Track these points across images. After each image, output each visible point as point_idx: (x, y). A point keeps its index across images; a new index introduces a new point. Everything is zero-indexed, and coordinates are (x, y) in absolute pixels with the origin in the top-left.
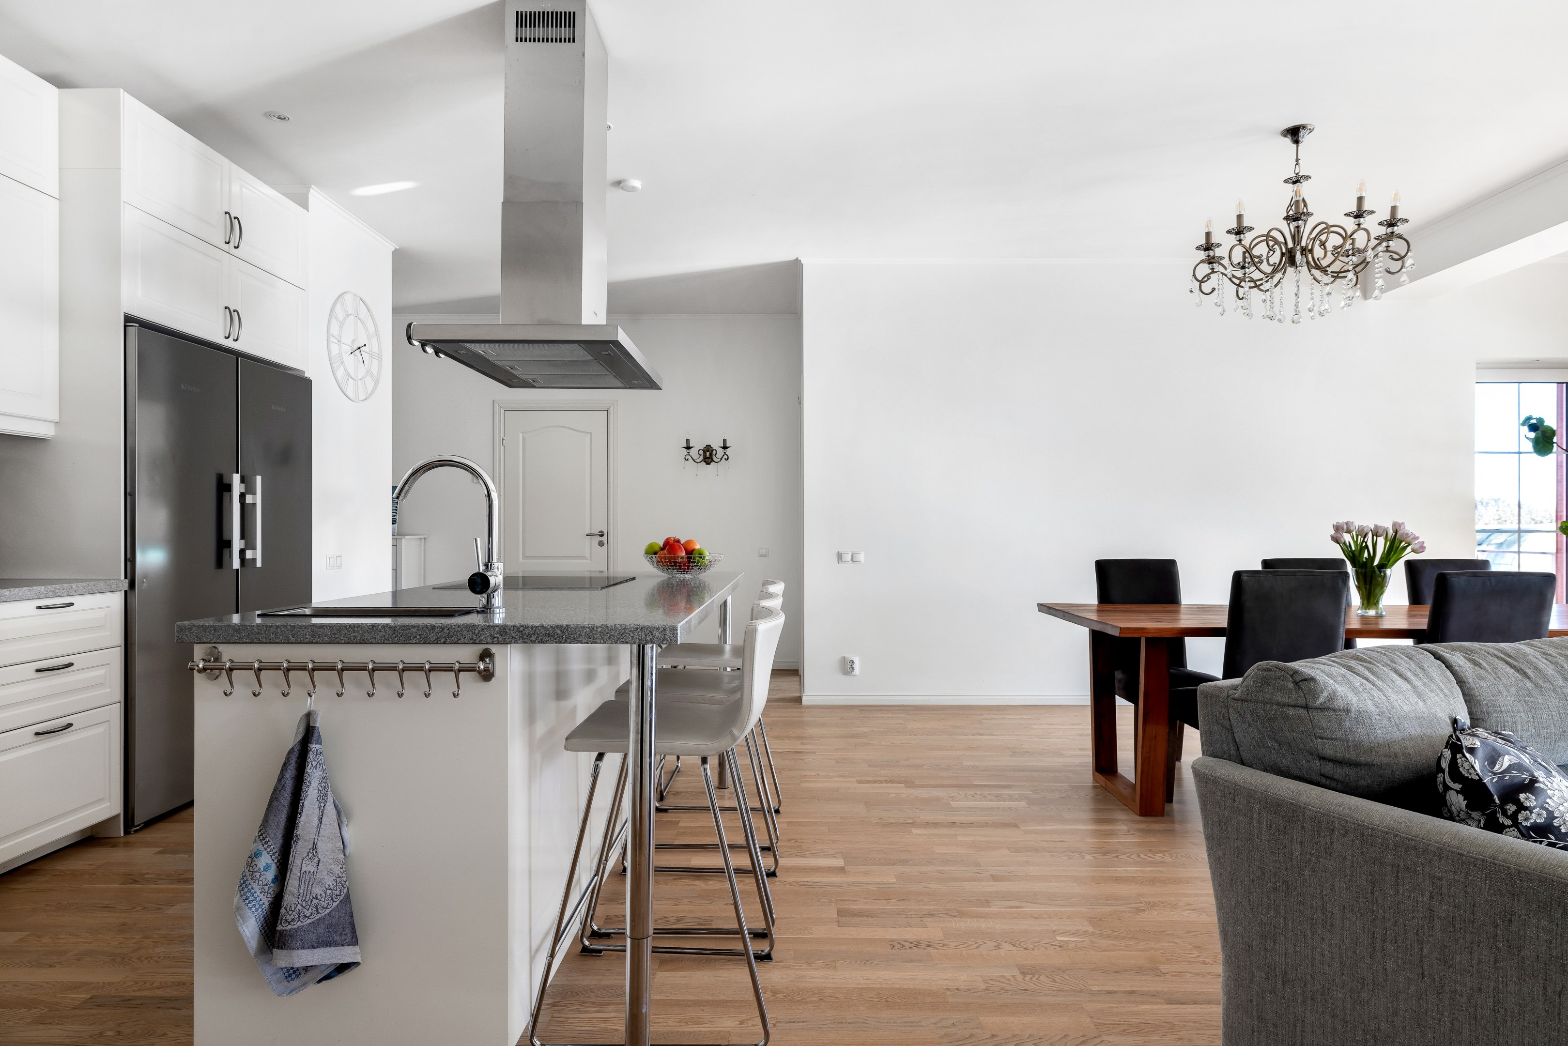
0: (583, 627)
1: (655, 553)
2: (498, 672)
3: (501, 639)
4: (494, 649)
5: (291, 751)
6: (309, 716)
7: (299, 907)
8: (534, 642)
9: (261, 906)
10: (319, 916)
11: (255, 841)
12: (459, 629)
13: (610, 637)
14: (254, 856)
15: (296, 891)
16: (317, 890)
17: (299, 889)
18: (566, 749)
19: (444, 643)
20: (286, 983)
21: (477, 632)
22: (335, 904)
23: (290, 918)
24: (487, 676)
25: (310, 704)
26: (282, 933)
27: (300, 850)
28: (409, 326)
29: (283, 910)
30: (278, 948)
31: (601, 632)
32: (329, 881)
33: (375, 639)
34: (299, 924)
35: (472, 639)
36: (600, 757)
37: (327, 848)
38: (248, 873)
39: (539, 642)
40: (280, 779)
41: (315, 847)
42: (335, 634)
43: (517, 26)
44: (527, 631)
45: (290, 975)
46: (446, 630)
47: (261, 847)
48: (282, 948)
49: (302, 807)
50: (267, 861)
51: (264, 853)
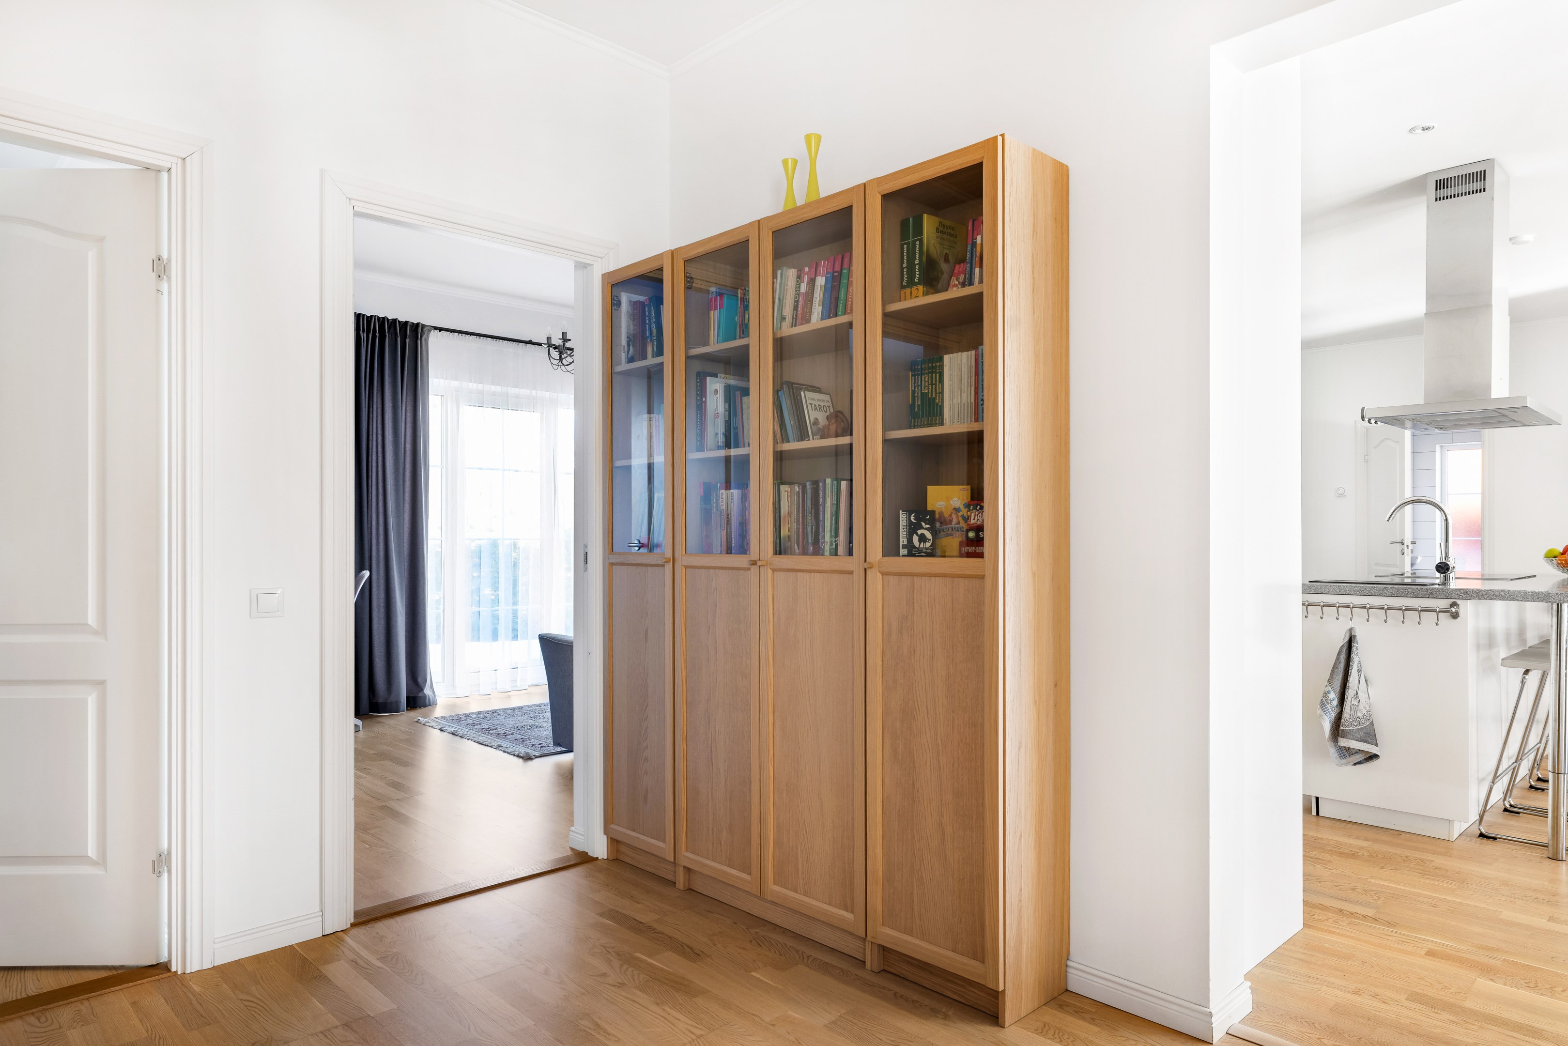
0: (1519, 592)
1: (1555, 557)
2: (1461, 614)
3: (1464, 596)
4: (1459, 602)
5: (1343, 646)
6: (1351, 630)
7: (1351, 720)
8: (1486, 599)
9: (1331, 716)
10: (1360, 727)
11: (1326, 686)
12: (1438, 590)
13: (1538, 598)
14: (1326, 694)
15: (1349, 712)
16: (1359, 714)
17: (1351, 711)
18: (1502, 665)
19: (1428, 598)
20: (1339, 759)
21: (1449, 592)
22: (1368, 723)
23: (1347, 724)
24: (1455, 616)
25: (1350, 625)
26: (1343, 730)
27: (1350, 693)
28: (1363, 409)
29: (1343, 720)
30: (1341, 737)
31: (1531, 595)
32: (1365, 712)
33: (1386, 594)
34: (1351, 728)
35: (1446, 596)
36: (1527, 672)
37: (1362, 696)
38: (1324, 700)
39: (1489, 599)
40: (1338, 659)
41: (1357, 694)
42: (1363, 590)
43: (1436, 190)
44: (1481, 593)
45: (1342, 756)
46: (1429, 590)
47: (1330, 689)
48: (1343, 738)
49: (1351, 673)
50: (1333, 696)
51: (1332, 692)
